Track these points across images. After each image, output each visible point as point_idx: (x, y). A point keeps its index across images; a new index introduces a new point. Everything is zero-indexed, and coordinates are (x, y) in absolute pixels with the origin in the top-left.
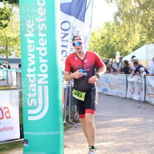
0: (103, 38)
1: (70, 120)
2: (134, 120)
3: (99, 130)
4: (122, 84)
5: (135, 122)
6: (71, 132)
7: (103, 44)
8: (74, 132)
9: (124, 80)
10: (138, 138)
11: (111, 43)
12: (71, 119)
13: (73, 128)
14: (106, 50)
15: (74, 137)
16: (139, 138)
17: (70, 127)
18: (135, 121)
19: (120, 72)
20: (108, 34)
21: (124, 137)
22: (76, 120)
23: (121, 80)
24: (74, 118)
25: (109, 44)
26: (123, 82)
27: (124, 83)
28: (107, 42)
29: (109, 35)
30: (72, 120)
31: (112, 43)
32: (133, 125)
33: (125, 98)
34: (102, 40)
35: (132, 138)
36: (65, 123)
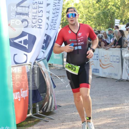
1: (38, 112)
4: (115, 62)
9: (118, 56)
12: (40, 111)
13: (41, 122)
14: (103, 18)
17: (39, 121)
19: (113, 46)
22: (47, 111)
23: (115, 56)
24: (44, 109)
25: (107, 9)
26: (117, 59)
27: (118, 61)
28: (104, 7)
30: (41, 111)
33: (121, 80)
34: (98, 5)
36: (31, 116)
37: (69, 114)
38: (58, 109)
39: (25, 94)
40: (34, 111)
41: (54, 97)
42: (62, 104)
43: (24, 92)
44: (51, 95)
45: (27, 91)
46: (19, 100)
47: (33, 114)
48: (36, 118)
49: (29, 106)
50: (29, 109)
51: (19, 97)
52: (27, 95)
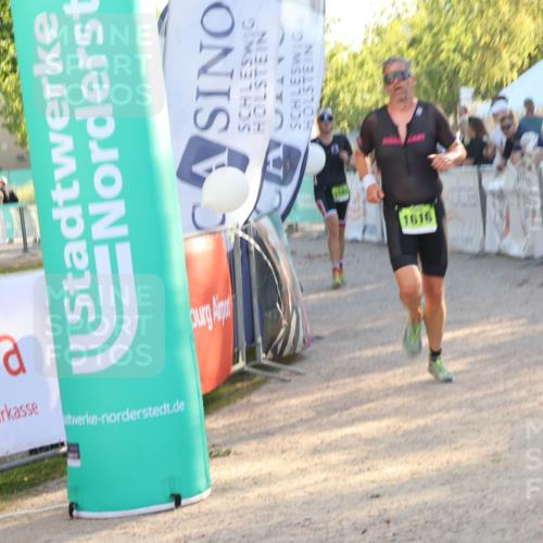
0: (414, 42)
1: (263, 357)
2: (492, 330)
3: (360, 381)
4: (465, 205)
5: (495, 337)
6: (264, 398)
7: (418, 64)
8: (275, 395)
9: (472, 189)
10: (489, 392)
11: (443, 56)
12: (266, 353)
13: (272, 385)
14: (429, 87)
15: (267, 415)
16: (491, 395)
17: (264, 381)
18: (494, 333)
20: (430, 27)
21: (443, 396)
22: (286, 352)
23: (464, 189)
24: (276, 347)
25: (437, 63)
26: (470, 197)
28: (429, 57)
29: (435, 30)
30: (270, 353)
31: (449, 58)
32: (483, 350)
33: (482, 255)
34: (412, 53)
35: (468, 396)
36: (243, 368)
37: (346, 357)
38: (314, 346)
39: (223, 308)
40: (251, 355)
41: (303, 314)
42: (325, 332)
43: (221, 304)
44: (295, 308)
45: (228, 302)
46: (210, 328)
47: (248, 361)
48: (255, 375)
49: (236, 344)
50: (238, 353)
51: (210, 320)
52: (228, 313)
